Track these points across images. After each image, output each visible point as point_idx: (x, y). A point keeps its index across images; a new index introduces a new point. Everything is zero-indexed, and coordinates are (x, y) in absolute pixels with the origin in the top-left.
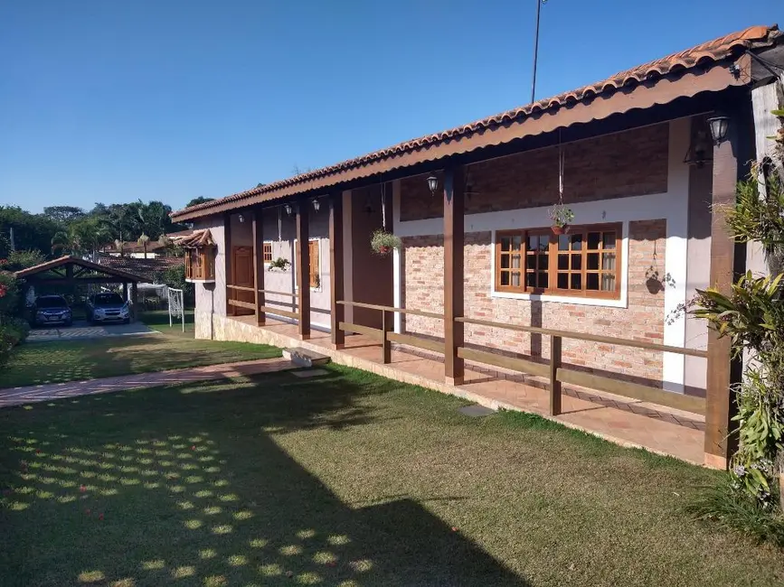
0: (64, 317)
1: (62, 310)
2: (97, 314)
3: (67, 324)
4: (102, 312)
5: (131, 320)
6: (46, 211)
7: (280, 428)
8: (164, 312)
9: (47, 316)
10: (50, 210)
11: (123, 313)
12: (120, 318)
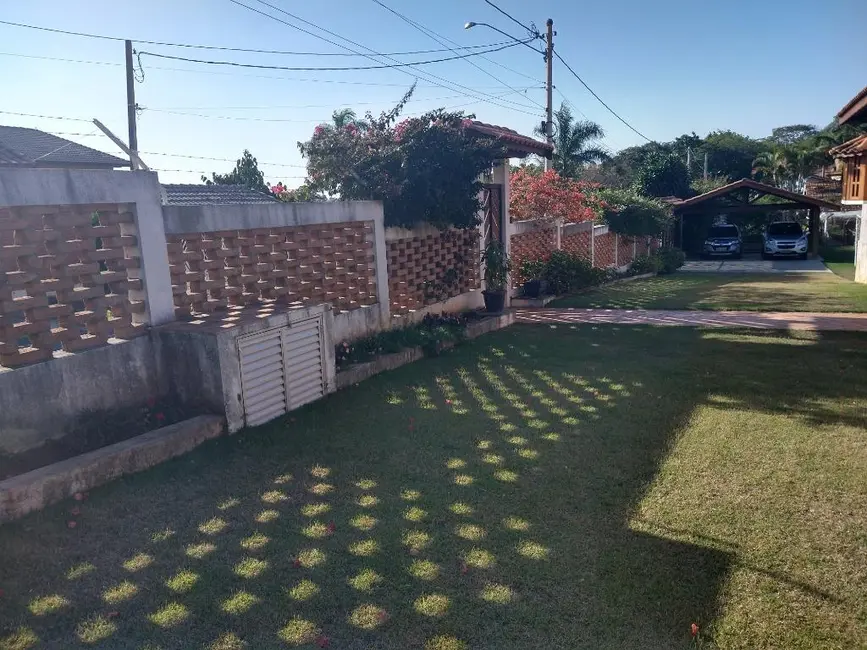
0: (732, 248)
1: (731, 241)
2: (768, 246)
3: (736, 256)
4: (774, 245)
5: (809, 254)
6: (775, 134)
7: (740, 402)
8: (847, 248)
9: (715, 247)
10: (778, 132)
11: (799, 246)
12: (795, 252)
